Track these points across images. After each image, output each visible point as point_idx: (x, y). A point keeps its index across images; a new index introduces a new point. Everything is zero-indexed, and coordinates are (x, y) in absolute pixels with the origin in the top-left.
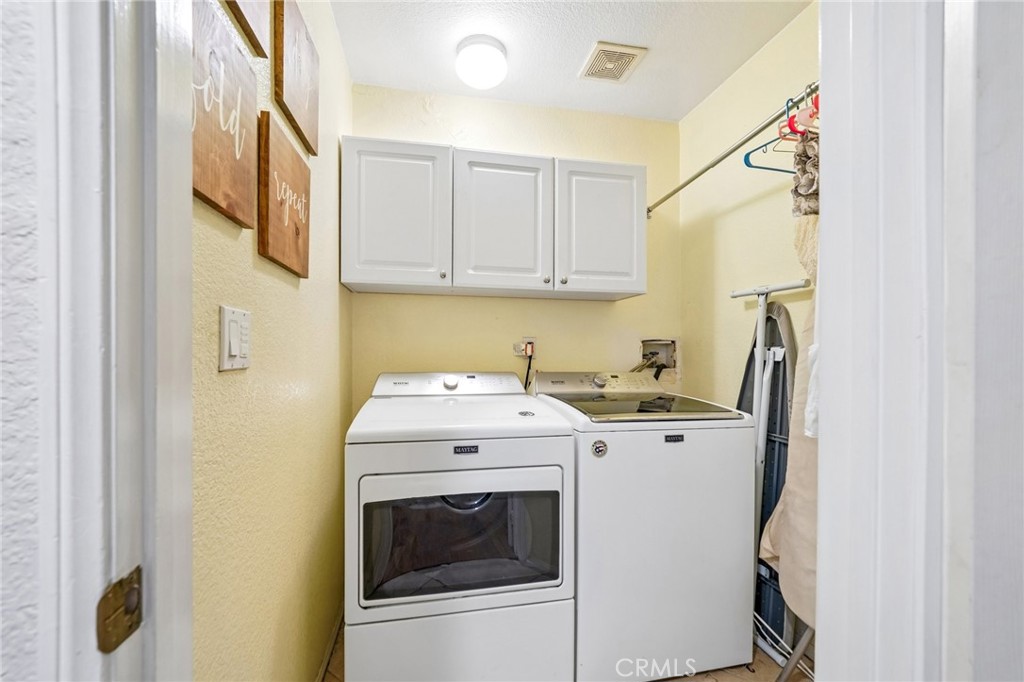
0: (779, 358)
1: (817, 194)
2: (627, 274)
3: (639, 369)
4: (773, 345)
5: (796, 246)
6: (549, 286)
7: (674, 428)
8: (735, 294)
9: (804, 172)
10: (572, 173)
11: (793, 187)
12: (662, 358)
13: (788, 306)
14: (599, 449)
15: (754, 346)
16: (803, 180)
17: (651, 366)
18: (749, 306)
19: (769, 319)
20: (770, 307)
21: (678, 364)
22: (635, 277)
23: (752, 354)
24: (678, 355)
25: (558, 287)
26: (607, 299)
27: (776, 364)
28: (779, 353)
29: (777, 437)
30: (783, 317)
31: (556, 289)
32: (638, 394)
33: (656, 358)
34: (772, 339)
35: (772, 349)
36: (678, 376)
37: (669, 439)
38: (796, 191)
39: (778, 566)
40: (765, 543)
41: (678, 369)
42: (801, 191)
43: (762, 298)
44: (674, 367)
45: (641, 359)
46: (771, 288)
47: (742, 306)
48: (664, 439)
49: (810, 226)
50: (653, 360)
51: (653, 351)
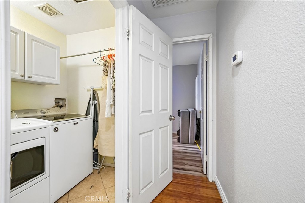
0: (96, 103)
1: (108, 73)
2: (54, 78)
3: (54, 107)
4: (94, 100)
5: (102, 80)
6: (23, 78)
7: (75, 121)
8: (85, 87)
9: (105, 68)
10: (32, 40)
11: (103, 69)
12: (61, 104)
13: (97, 91)
14: (56, 130)
15: (90, 100)
16: (105, 69)
17: (58, 106)
18: (88, 91)
19: (93, 94)
20: (94, 91)
21: (66, 105)
22: (56, 80)
23: (89, 102)
24: (66, 103)
25: (26, 78)
26: (43, 84)
27: (95, 104)
28: (95, 102)
29: (96, 121)
30: (96, 94)
31: (25, 79)
32: (54, 115)
33: (59, 103)
34: (94, 99)
35: (94, 101)
36: (67, 109)
37: (75, 124)
38: (104, 70)
39: (97, 148)
40: (95, 143)
41: (66, 107)
42: (105, 71)
43: (92, 89)
44: (65, 106)
45: (55, 104)
46: (94, 87)
47: (86, 91)
48: (73, 124)
49: (105, 78)
50: (59, 104)
51: (58, 101)
